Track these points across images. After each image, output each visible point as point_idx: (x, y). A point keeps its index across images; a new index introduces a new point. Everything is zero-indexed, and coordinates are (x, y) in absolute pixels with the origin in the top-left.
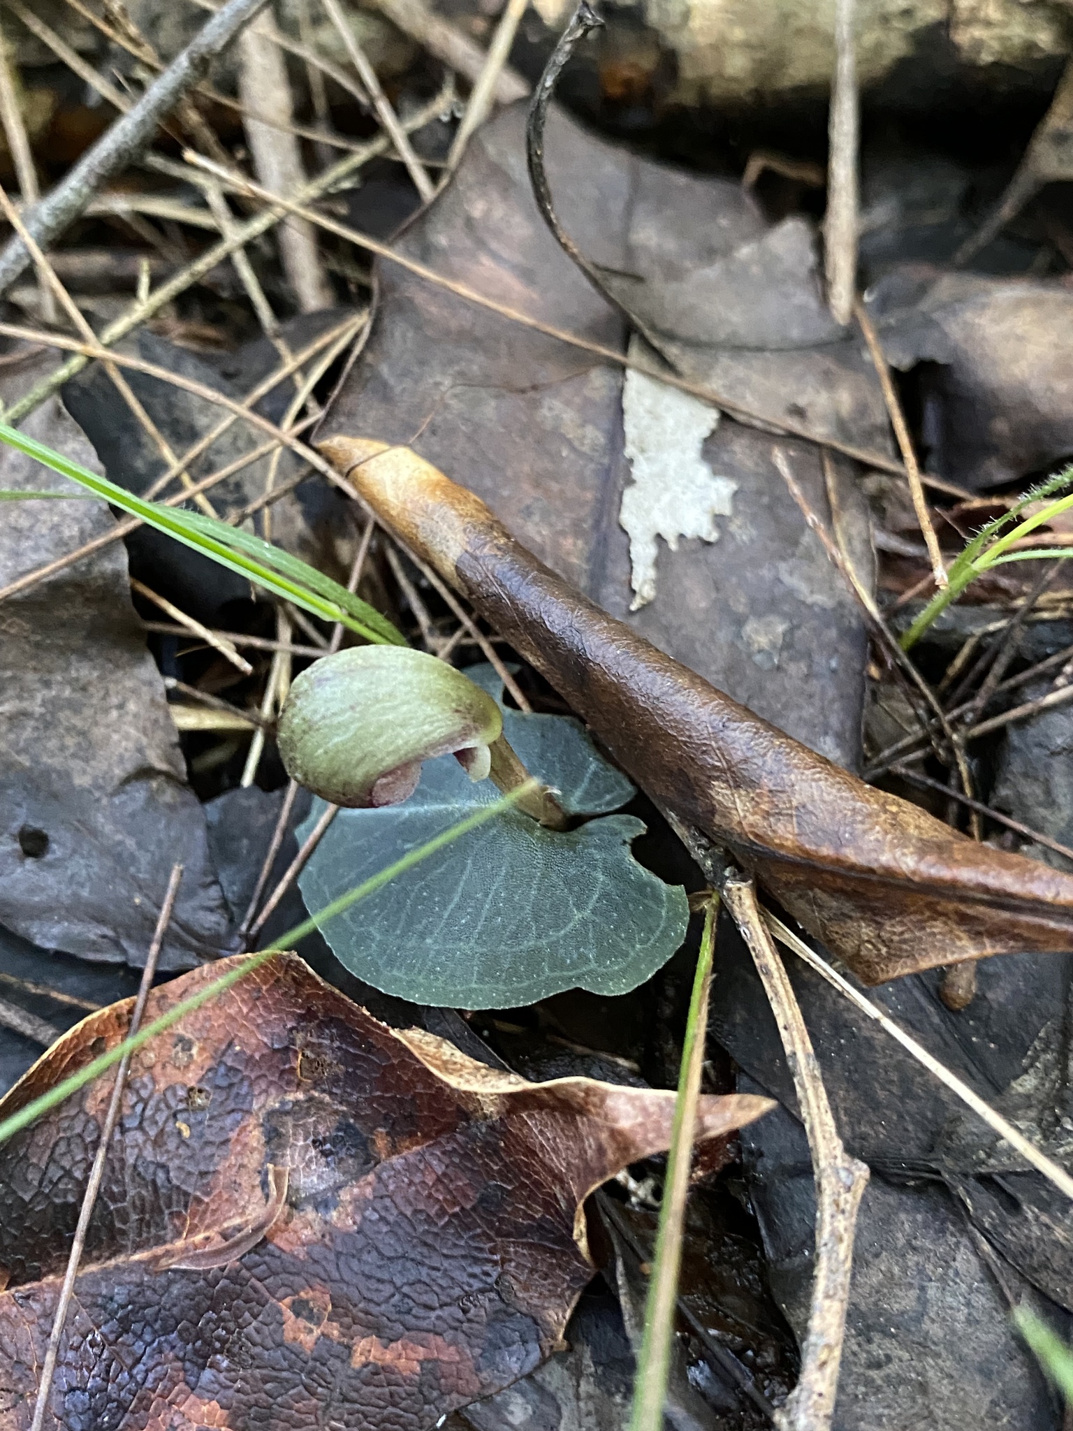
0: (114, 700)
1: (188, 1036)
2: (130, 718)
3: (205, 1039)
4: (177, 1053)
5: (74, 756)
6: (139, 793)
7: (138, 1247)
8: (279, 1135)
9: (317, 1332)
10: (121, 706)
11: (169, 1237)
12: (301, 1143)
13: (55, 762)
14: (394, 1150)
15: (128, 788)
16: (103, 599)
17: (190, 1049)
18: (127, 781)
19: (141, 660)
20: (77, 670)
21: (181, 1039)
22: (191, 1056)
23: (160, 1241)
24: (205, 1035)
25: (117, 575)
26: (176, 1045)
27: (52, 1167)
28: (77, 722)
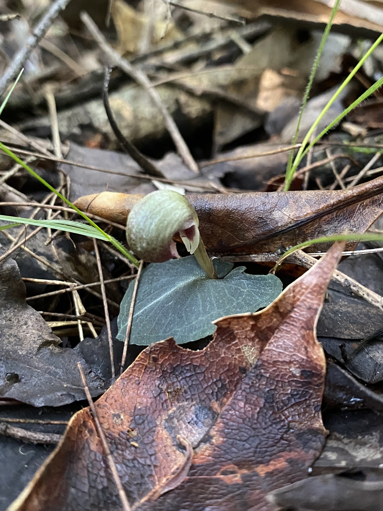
0: (22, 323)
1: (117, 413)
2: (31, 327)
3: (124, 412)
4: (115, 421)
5: (15, 345)
6: (46, 351)
7: (141, 496)
8: (174, 428)
9: (239, 475)
10: (26, 324)
11: (151, 487)
12: (184, 426)
13: (9, 347)
14: (222, 405)
15: (41, 351)
16: (9, 280)
17: (120, 417)
18: (39, 348)
19: (27, 308)
20: (5, 313)
21: (115, 415)
22: (122, 419)
23: (148, 490)
24: (123, 410)
25: (13, 268)
26: (113, 418)
27: (91, 476)
28: (12, 332)
